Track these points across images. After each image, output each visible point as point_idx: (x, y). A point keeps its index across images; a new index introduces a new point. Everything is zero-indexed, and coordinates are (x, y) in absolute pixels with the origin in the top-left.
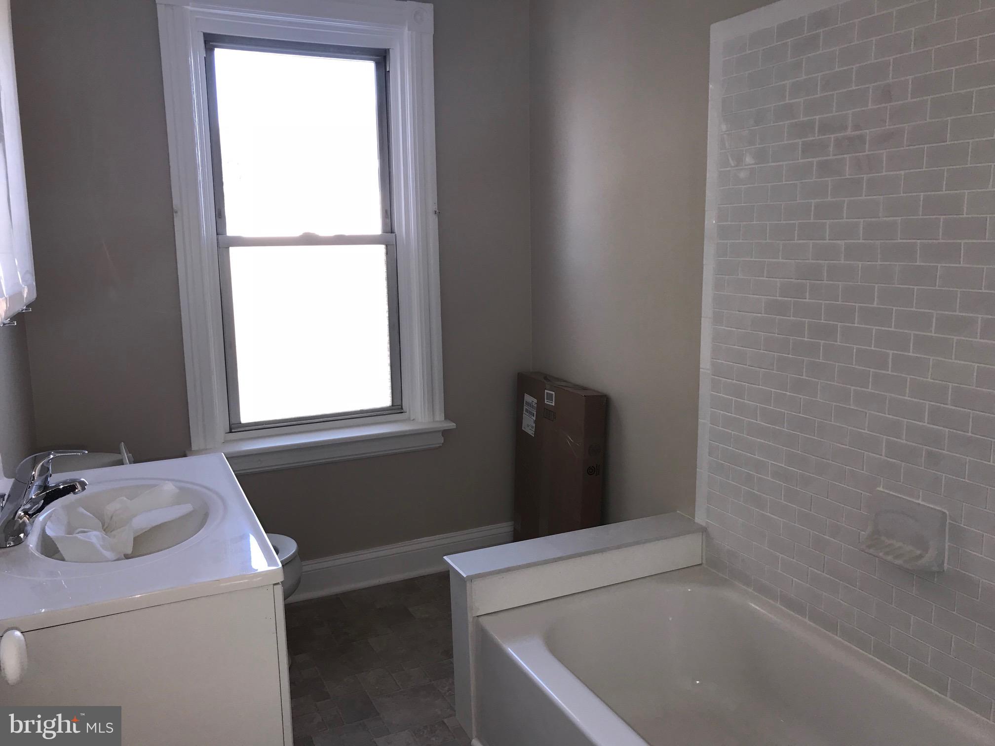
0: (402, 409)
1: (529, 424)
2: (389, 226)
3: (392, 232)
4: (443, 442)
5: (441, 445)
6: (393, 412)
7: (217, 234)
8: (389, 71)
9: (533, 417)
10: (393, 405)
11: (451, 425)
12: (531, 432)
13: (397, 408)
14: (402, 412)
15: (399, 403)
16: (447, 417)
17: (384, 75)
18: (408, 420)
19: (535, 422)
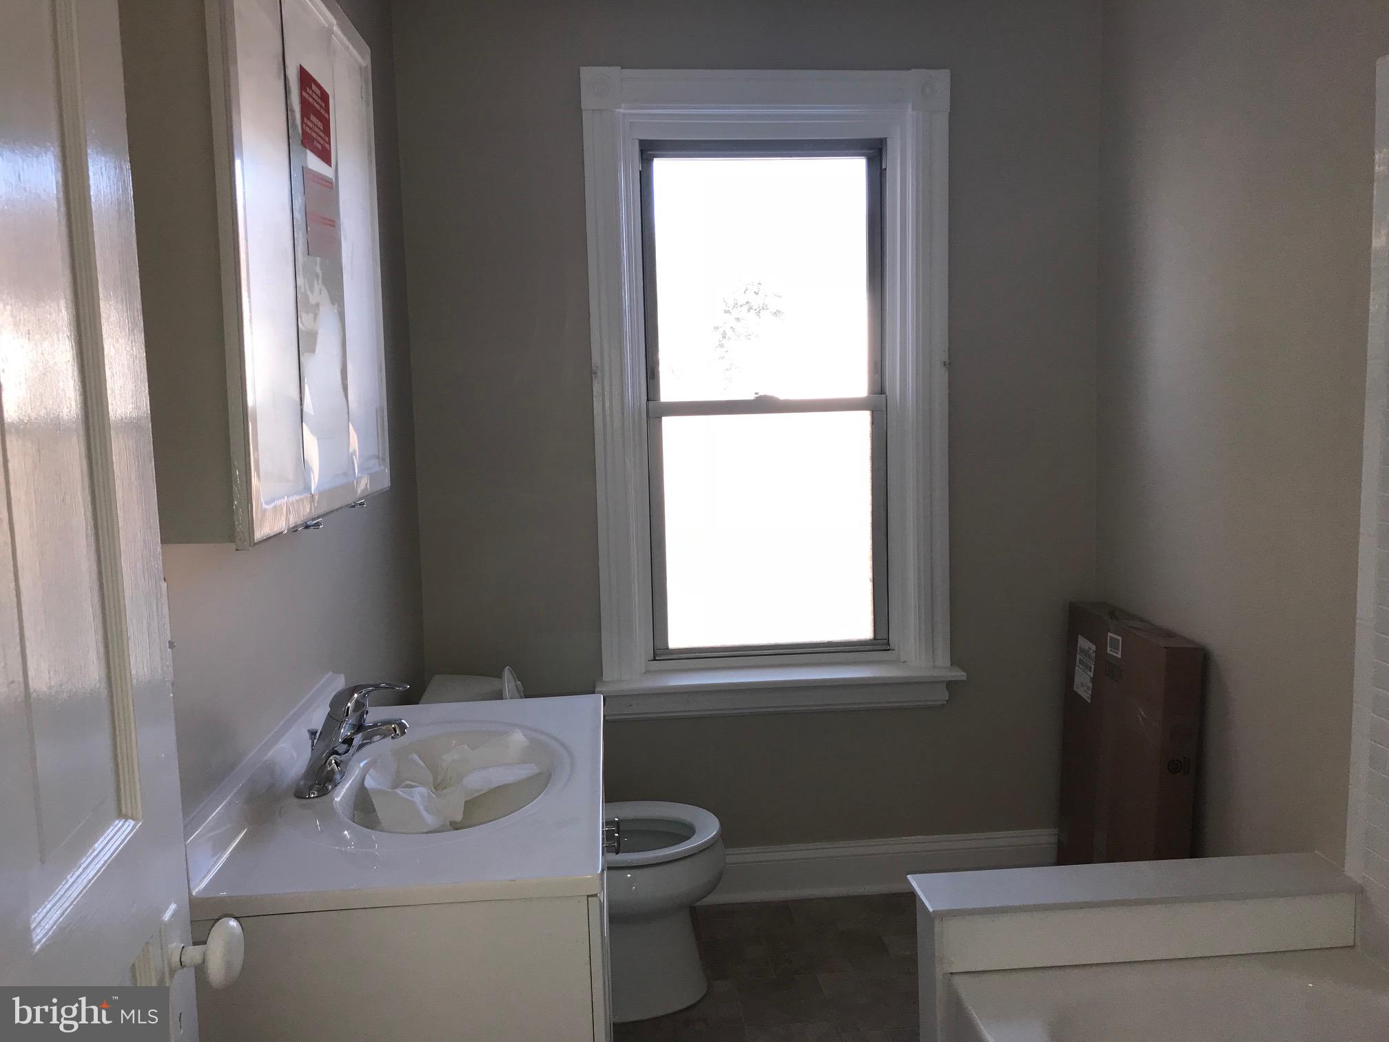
0: (888, 644)
1: (1083, 682)
2: (879, 385)
3: (882, 392)
4: (947, 698)
5: (945, 703)
6: (876, 648)
7: (648, 400)
8: (886, 169)
9: (1089, 673)
10: (875, 639)
11: (959, 674)
12: (1086, 694)
13: (881, 642)
14: (889, 650)
15: (885, 636)
16: (955, 662)
17: (878, 175)
18: (896, 662)
19: (1093, 680)
